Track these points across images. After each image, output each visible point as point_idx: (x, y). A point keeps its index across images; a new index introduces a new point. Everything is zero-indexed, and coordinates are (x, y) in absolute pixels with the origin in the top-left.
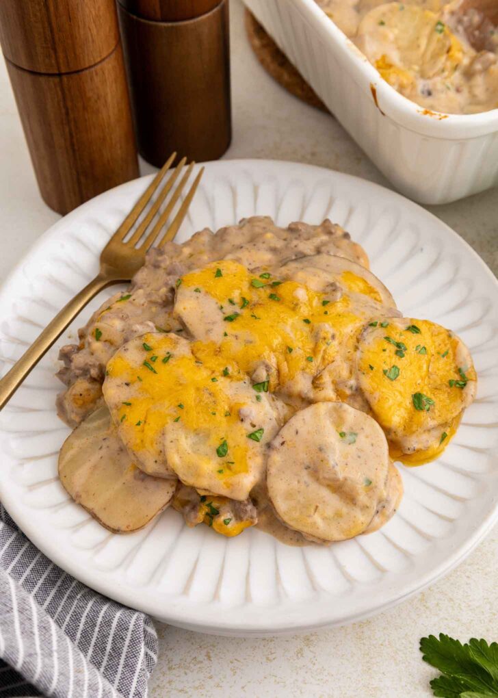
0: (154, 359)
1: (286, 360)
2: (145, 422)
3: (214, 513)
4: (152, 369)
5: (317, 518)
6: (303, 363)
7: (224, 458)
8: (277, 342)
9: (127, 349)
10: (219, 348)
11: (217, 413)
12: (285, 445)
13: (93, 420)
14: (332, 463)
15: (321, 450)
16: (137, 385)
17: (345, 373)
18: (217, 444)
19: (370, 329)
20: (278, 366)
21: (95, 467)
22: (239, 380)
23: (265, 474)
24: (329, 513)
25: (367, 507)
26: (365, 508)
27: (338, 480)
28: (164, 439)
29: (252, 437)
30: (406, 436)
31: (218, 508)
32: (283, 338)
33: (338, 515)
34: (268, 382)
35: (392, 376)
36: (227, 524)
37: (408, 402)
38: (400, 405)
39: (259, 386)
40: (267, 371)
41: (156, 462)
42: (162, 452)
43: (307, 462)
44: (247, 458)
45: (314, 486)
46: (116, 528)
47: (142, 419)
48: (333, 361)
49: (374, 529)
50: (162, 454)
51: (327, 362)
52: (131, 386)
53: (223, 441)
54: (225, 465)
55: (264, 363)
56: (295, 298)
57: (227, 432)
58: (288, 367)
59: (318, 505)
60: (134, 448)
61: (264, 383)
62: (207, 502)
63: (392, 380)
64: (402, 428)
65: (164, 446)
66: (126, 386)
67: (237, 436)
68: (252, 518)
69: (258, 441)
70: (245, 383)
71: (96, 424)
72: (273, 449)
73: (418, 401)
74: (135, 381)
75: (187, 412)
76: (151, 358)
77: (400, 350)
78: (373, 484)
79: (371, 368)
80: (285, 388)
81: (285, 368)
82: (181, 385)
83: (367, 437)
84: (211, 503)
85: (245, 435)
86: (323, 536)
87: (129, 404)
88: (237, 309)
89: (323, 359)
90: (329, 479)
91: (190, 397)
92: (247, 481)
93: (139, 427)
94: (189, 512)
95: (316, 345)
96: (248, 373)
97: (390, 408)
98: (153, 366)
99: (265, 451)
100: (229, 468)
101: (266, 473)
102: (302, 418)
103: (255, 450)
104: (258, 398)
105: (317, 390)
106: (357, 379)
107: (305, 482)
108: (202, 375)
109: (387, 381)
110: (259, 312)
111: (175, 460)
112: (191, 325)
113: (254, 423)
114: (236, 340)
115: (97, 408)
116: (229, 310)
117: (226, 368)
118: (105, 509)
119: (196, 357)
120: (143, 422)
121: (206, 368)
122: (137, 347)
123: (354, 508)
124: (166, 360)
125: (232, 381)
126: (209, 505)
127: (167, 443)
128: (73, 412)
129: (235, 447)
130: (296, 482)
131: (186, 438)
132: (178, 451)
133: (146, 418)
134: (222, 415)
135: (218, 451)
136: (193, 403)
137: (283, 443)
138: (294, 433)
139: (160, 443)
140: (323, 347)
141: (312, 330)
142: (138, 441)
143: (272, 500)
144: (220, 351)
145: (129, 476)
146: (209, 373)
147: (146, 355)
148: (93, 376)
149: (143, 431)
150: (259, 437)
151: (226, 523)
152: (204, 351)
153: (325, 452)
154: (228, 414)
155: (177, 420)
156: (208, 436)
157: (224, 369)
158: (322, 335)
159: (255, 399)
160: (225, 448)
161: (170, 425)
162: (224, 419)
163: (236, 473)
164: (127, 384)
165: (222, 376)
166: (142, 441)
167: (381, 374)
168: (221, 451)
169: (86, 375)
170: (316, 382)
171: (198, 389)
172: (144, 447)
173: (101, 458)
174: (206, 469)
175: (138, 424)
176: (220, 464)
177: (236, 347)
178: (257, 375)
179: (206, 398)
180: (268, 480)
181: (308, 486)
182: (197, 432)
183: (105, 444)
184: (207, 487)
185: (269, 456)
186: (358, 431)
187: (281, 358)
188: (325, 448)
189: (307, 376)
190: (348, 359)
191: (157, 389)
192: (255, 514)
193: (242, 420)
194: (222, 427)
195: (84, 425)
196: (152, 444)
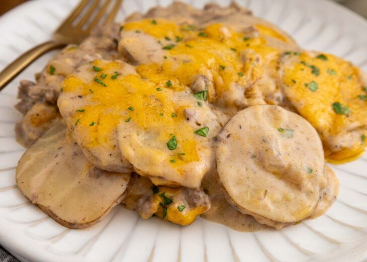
0: (103, 77)
1: (221, 75)
2: (98, 123)
3: (168, 202)
4: (102, 84)
5: (267, 201)
6: (235, 77)
7: (175, 151)
8: (211, 61)
9: (79, 71)
10: (161, 68)
11: (164, 114)
12: (231, 137)
13: (49, 135)
14: (275, 153)
15: (264, 141)
16: (89, 97)
17: (272, 87)
18: (167, 139)
19: (287, 57)
20: (214, 79)
21: (51, 172)
22: (181, 90)
23: (215, 163)
24: (278, 196)
25: (312, 192)
26: (309, 193)
27: (283, 167)
28: (118, 135)
29: (199, 133)
30: (332, 136)
31: (171, 197)
32: (216, 59)
33: (286, 199)
34: (207, 91)
35: (312, 88)
36: (181, 211)
37: (330, 109)
38: (323, 111)
39: (199, 94)
40: (205, 82)
41: (111, 155)
42: (116, 147)
43: (253, 152)
44: (197, 150)
45: (261, 173)
46: (72, 222)
47: (95, 121)
48: (261, 78)
49: (320, 213)
50: (116, 148)
51: (255, 78)
52: (84, 98)
53: (171, 137)
54: (176, 156)
55: (202, 75)
56: (221, 33)
57: (174, 130)
58: (223, 80)
59: (267, 189)
60: (89, 146)
61: (204, 92)
62: (161, 193)
63: (313, 91)
64: (327, 130)
65: (118, 141)
66: (79, 99)
67: (185, 132)
68: (205, 203)
69: (204, 136)
70: (186, 92)
71: (51, 138)
72: (220, 141)
73: (337, 108)
74: (88, 94)
75: (136, 114)
76: (101, 76)
77: (315, 70)
78: (314, 172)
79: (294, 82)
80: (222, 98)
81: (220, 80)
82: (129, 93)
83: (302, 133)
84: (164, 193)
85: (193, 132)
86: (274, 218)
87: (82, 111)
88: (173, 42)
89: (252, 75)
90: (275, 166)
91: (138, 102)
92: (199, 168)
93: (93, 127)
94: (144, 203)
95: (244, 64)
96: (188, 86)
97: (316, 112)
98: (103, 82)
99: (213, 144)
100: (181, 159)
101: (216, 161)
102: (243, 116)
103: (203, 144)
104: (199, 104)
105: (250, 99)
106: (283, 91)
107: (253, 170)
108: (149, 86)
109: (309, 92)
110: (192, 43)
111: (129, 152)
112: (134, 53)
113: (199, 122)
114: (174, 61)
115: (53, 126)
116: (166, 43)
117: (169, 81)
118: (61, 206)
119: (141, 75)
120: (96, 123)
121: (150, 81)
122: (88, 70)
123: (299, 192)
124: (114, 78)
125: (174, 91)
126: (163, 196)
127: (121, 138)
128: (30, 131)
129: (183, 141)
130: (245, 169)
131: (138, 135)
132: (131, 145)
133: (99, 120)
134: (169, 115)
135: (168, 145)
136: (142, 106)
137: (229, 136)
138: (238, 127)
139: (114, 139)
140: (250, 67)
141: (239, 55)
142: (92, 139)
143: (224, 185)
144: (161, 70)
145: (83, 174)
146: (154, 85)
147: (96, 74)
148: (48, 99)
149: (97, 131)
150: (206, 133)
151: (179, 209)
152: (147, 70)
153: (269, 143)
154: (175, 115)
155: (128, 120)
156: (158, 134)
157: (167, 81)
158: (248, 56)
159: (197, 104)
160: (175, 142)
161: (122, 124)
162: (171, 119)
163: (187, 162)
164: (80, 97)
165: (166, 87)
166: (96, 139)
167: (303, 86)
168: (171, 145)
169: (42, 100)
170: (248, 93)
171: (145, 96)
172: (98, 143)
173: (57, 163)
174: (159, 158)
175: (92, 124)
176: (171, 156)
177: (175, 67)
178: (197, 85)
179: (153, 103)
180: (218, 167)
181: (255, 173)
182: (147, 130)
183: (60, 153)
184: (161, 175)
185: (217, 147)
186: (293, 129)
187: (216, 73)
188: (268, 139)
189: (240, 88)
190: (273, 76)
191: (108, 98)
192: (207, 200)
193: (188, 119)
194: (169, 126)
195: (41, 140)
196: (106, 141)
